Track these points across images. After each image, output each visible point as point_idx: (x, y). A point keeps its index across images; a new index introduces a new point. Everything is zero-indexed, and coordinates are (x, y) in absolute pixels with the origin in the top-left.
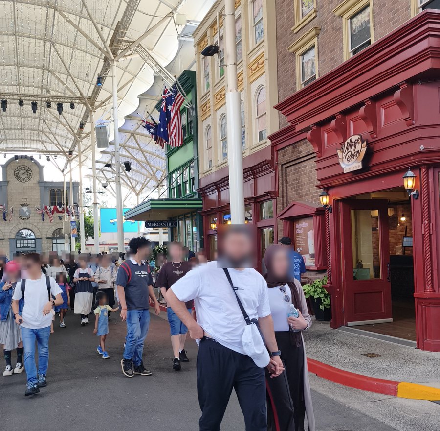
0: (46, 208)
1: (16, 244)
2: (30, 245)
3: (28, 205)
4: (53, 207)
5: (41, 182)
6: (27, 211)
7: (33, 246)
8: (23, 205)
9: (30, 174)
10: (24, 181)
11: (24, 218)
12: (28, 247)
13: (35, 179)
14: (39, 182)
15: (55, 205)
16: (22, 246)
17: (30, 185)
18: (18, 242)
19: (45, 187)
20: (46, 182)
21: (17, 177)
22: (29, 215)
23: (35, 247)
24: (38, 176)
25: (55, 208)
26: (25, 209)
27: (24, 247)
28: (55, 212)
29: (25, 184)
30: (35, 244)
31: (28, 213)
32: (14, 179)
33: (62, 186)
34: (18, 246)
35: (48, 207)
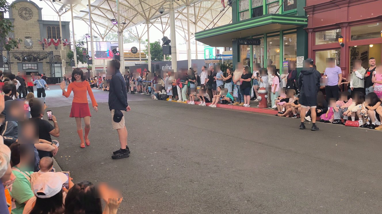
0: (45, 40)
1: (23, 67)
2: (33, 68)
3: (31, 37)
4: (50, 39)
5: (40, 21)
6: (30, 42)
7: (36, 68)
8: (27, 38)
9: (31, 14)
10: (26, 19)
11: (28, 47)
12: (32, 69)
13: (35, 18)
14: (38, 21)
15: (51, 38)
16: (27, 68)
17: (31, 22)
18: (24, 65)
19: (44, 25)
20: (44, 21)
21: (21, 16)
22: (32, 45)
23: (37, 69)
24: (37, 16)
25: (52, 41)
26: (28, 40)
27: (29, 69)
28: (52, 44)
29: (27, 22)
30: (37, 67)
31: (31, 44)
32: (19, 17)
33: (58, 24)
34: (24, 68)
35: (46, 39)
